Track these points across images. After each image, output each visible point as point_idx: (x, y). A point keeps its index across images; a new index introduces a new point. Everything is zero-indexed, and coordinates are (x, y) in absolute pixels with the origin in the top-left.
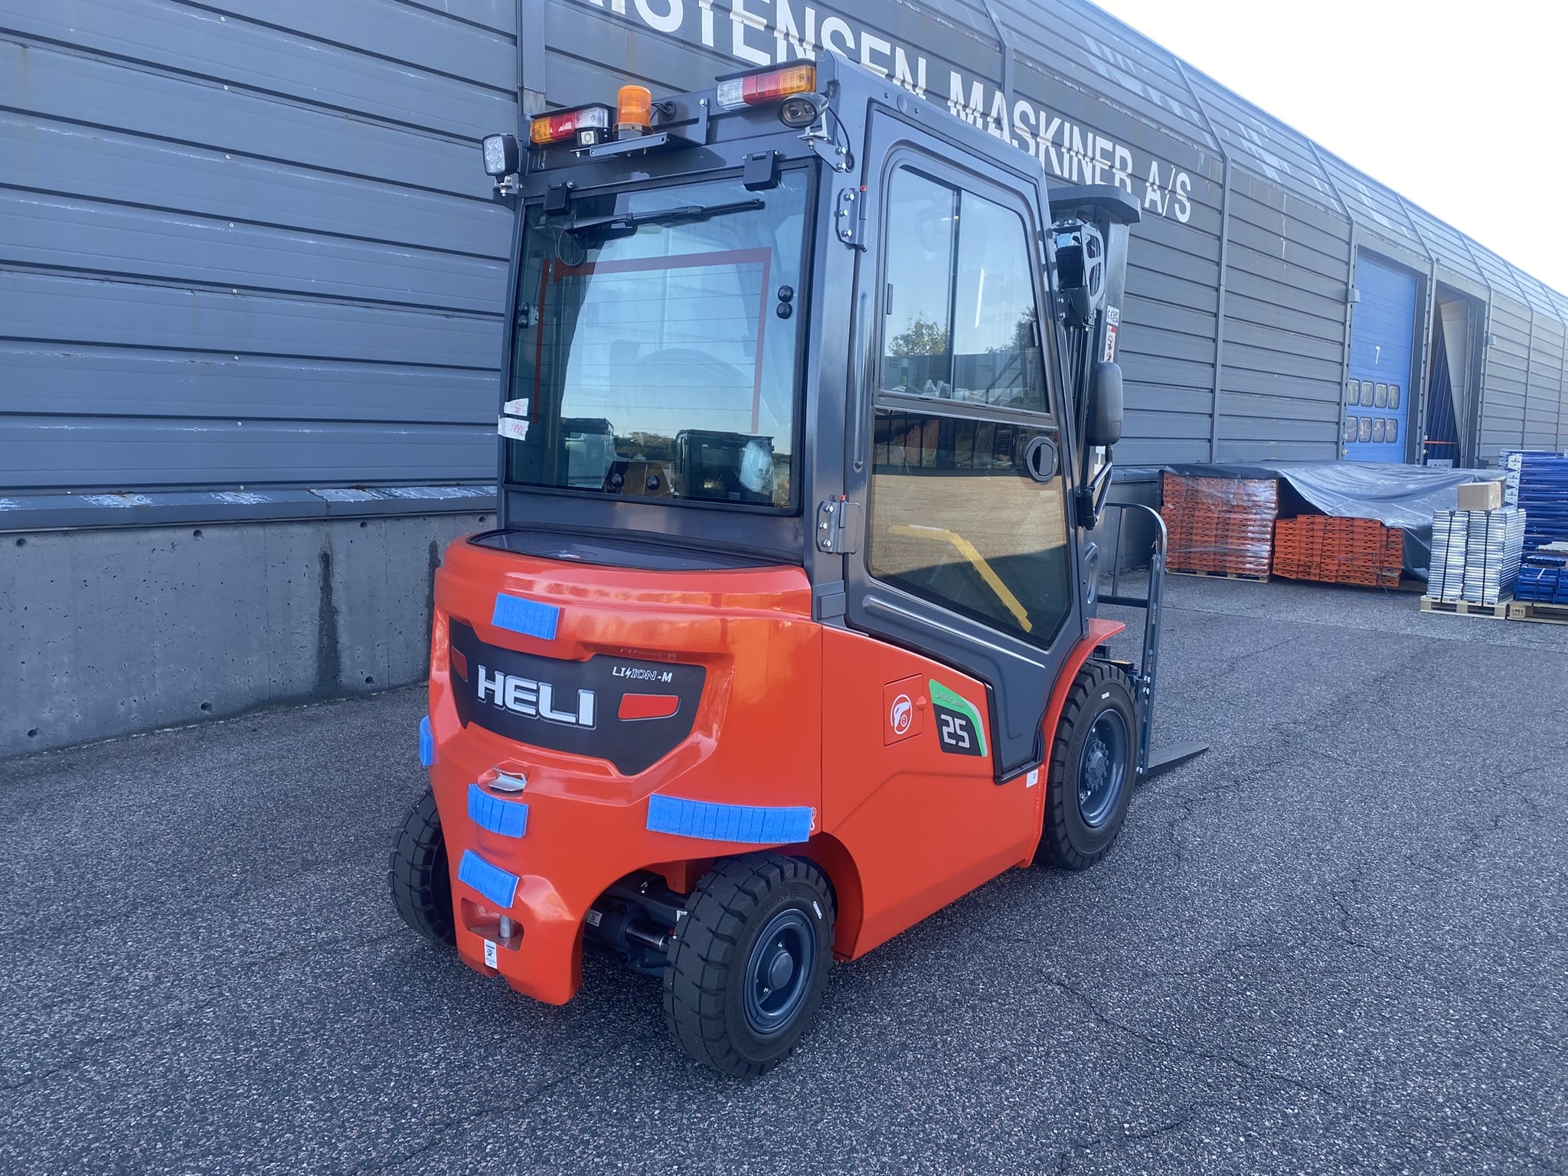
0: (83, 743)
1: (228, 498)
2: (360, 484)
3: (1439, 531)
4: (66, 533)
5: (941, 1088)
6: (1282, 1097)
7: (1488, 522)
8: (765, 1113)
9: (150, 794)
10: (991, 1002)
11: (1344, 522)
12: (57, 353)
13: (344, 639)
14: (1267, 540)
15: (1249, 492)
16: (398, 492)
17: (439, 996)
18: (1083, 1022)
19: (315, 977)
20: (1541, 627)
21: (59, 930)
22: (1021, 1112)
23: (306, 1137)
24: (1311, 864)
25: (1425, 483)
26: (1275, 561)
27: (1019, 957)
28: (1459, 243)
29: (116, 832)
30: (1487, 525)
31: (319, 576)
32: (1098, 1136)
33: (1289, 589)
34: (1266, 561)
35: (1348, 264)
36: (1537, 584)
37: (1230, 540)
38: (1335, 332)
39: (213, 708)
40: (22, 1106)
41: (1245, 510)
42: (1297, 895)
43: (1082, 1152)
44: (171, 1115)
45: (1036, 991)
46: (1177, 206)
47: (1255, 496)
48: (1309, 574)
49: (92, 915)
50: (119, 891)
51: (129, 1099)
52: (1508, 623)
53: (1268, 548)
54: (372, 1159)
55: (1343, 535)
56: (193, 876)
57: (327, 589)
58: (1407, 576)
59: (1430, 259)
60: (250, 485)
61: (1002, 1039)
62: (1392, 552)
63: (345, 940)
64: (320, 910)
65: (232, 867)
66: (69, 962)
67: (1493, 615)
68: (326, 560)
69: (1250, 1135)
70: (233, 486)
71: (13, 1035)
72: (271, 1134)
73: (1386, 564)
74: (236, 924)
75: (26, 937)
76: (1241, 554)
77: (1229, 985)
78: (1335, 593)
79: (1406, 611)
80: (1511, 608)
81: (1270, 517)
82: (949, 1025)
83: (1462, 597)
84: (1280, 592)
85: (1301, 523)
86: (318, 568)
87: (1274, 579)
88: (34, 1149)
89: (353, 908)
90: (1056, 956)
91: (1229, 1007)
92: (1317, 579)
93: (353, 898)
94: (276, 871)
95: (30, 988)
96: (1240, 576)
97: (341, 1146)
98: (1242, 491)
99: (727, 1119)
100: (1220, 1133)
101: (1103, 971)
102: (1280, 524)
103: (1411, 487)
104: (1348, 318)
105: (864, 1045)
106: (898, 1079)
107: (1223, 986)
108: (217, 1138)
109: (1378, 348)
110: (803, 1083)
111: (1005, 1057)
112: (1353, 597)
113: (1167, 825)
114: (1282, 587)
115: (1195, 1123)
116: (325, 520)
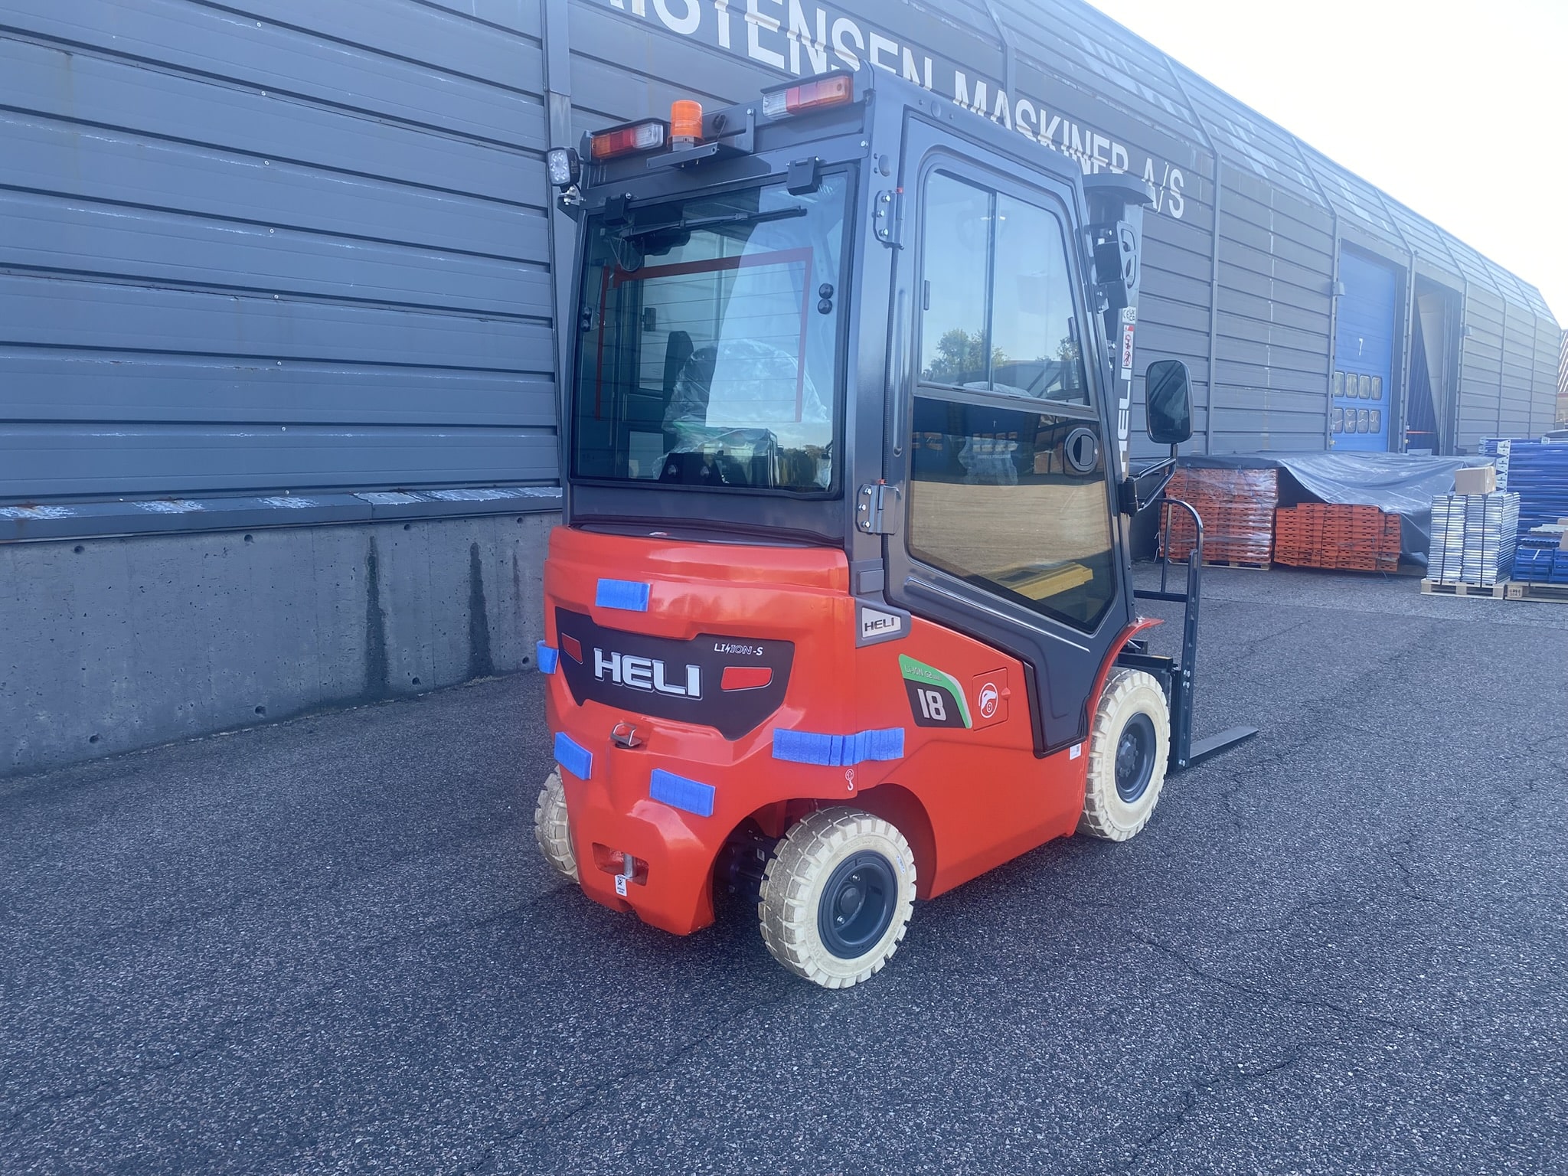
0: (143, 748)
1: (276, 502)
2: (401, 487)
3: (1437, 515)
4: (122, 539)
5: (1059, 1038)
6: (1379, 1036)
7: (1485, 506)
8: (898, 1066)
9: (223, 794)
10: (1089, 961)
11: (1343, 509)
12: (107, 360)
13: (391, 641)
14: (1268, 529)
15: (1250, 482)
16: (439, 495)
17: (559, 971)
18: (1179, 976)
19: (434, 959)
20: (1539, 606)
21: (169, 922)
22: (1140, 1057)
23: (465, 1102)
24: (1364, 828)
25: (1416, 471)
26: (1276, 549)
27: (1107, 920)
28: (1435, 236)
29: (199, 831)
30: (1485, 508)
31: (366, 578)
32: (1216, 1075)
33: (1291, 576)
34: (1267, 549)
35: (1332, 257)
36: (1534, 564)
37: (1231, 530)
38: (1321, 325)
39: (267, 712)
40: (179, 1083)
41: (1246, 499)
42: (1357, 857)
43: (1205, 1090)
44: (328, 1087)
45: (1129, 950)
46: (1171, 202)
47: (1256, 486)
48: (1310, 561)
49: (197, 908)
50: (218, 885)
51: (283, 1073)
52: (1506, 603)
53: (1269, 536)
54: (534, 1119)
55: (1342, 522)
56: (288, 869)
57: (373, 592)
58: (1405, 560)
59: (1409, 251)
60: (296, 490)
61: (1108, 993)
62: (1391, 537)
63: (454, 923)
64: (422, 896)
65: (323, 860)
66: (187, 951)
67: (1491, 595)
68: (373, 563)
69: (1357, 1070)
70: (279, 490)
71: (152, 1020)
72: (430, 1100)
73: (1385, 550)
74: (342, 913)
75: (138, 931)
76: (1243, 543)
77: (1310, 939)
78: (1336, 579)
79: (1407, 595)
80: (1509, 589)
81: (1271, 506)
82: (1054, 983)
83: (1461, 579)
84: (1282, 578)
85: (1302, 511)
86: (365, 571)
87: (1275, 567)
88: (202, 1122)
89: (454, 894)
90: (1142, 918)
91: (1313, 958)
92: (1317, 565)
93: (451, 885)
94: (369, 862)
95: (156, 977)
96: (1242, 564)
97: (500, 1108)
98: (1243, 481)
99: (863, 1073)
100: (1329, 1070)
101: (1189, 929)
102: (1281, 512)
103: (1404, 474)
104: (1334, 311)
105: (978, 1003)
106: (1017, 1031)
107: (1304, 940)
108: (378, 1105)
109: (1361, 340)
110: (928, 1038)
111: (1113, 1009)
112: (1353, 582)
113: (1220, 796)
114: (1284, 575)
115: (1304, 1061)
116: (370, 523)
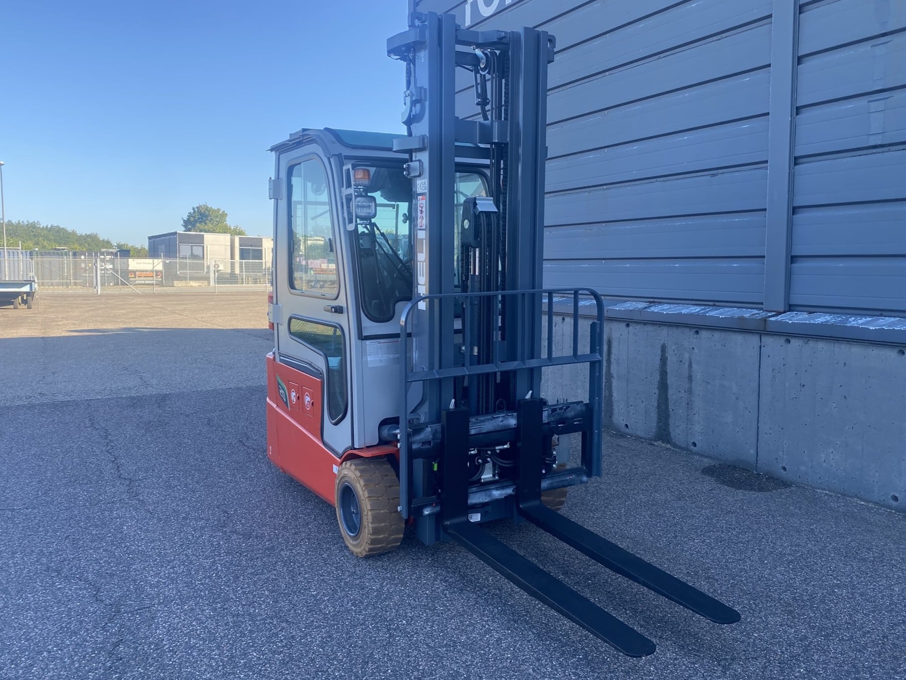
13: (615, 395)
